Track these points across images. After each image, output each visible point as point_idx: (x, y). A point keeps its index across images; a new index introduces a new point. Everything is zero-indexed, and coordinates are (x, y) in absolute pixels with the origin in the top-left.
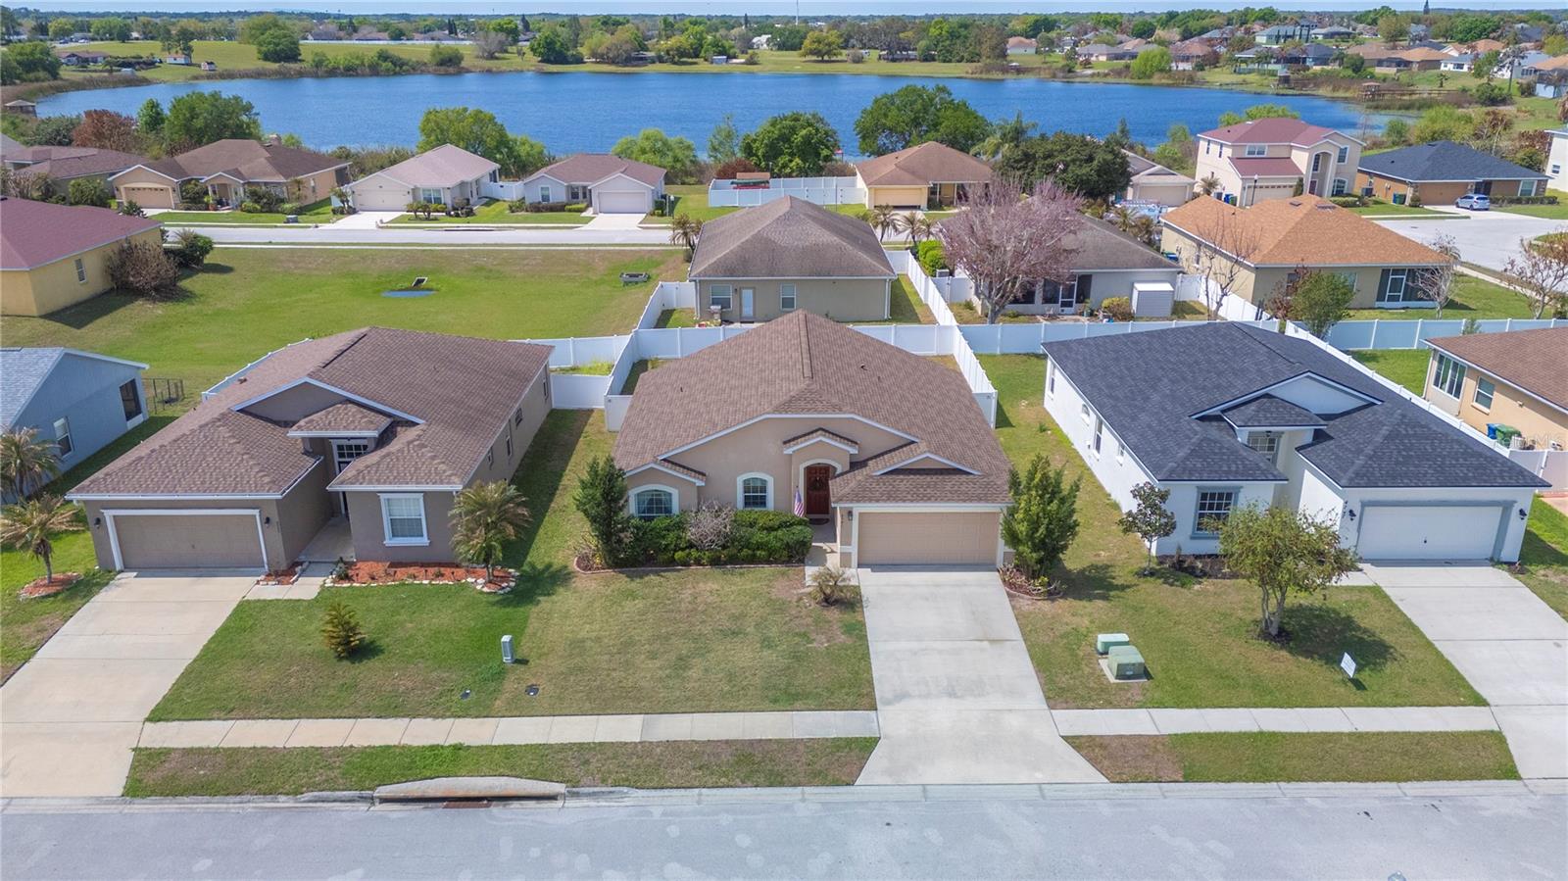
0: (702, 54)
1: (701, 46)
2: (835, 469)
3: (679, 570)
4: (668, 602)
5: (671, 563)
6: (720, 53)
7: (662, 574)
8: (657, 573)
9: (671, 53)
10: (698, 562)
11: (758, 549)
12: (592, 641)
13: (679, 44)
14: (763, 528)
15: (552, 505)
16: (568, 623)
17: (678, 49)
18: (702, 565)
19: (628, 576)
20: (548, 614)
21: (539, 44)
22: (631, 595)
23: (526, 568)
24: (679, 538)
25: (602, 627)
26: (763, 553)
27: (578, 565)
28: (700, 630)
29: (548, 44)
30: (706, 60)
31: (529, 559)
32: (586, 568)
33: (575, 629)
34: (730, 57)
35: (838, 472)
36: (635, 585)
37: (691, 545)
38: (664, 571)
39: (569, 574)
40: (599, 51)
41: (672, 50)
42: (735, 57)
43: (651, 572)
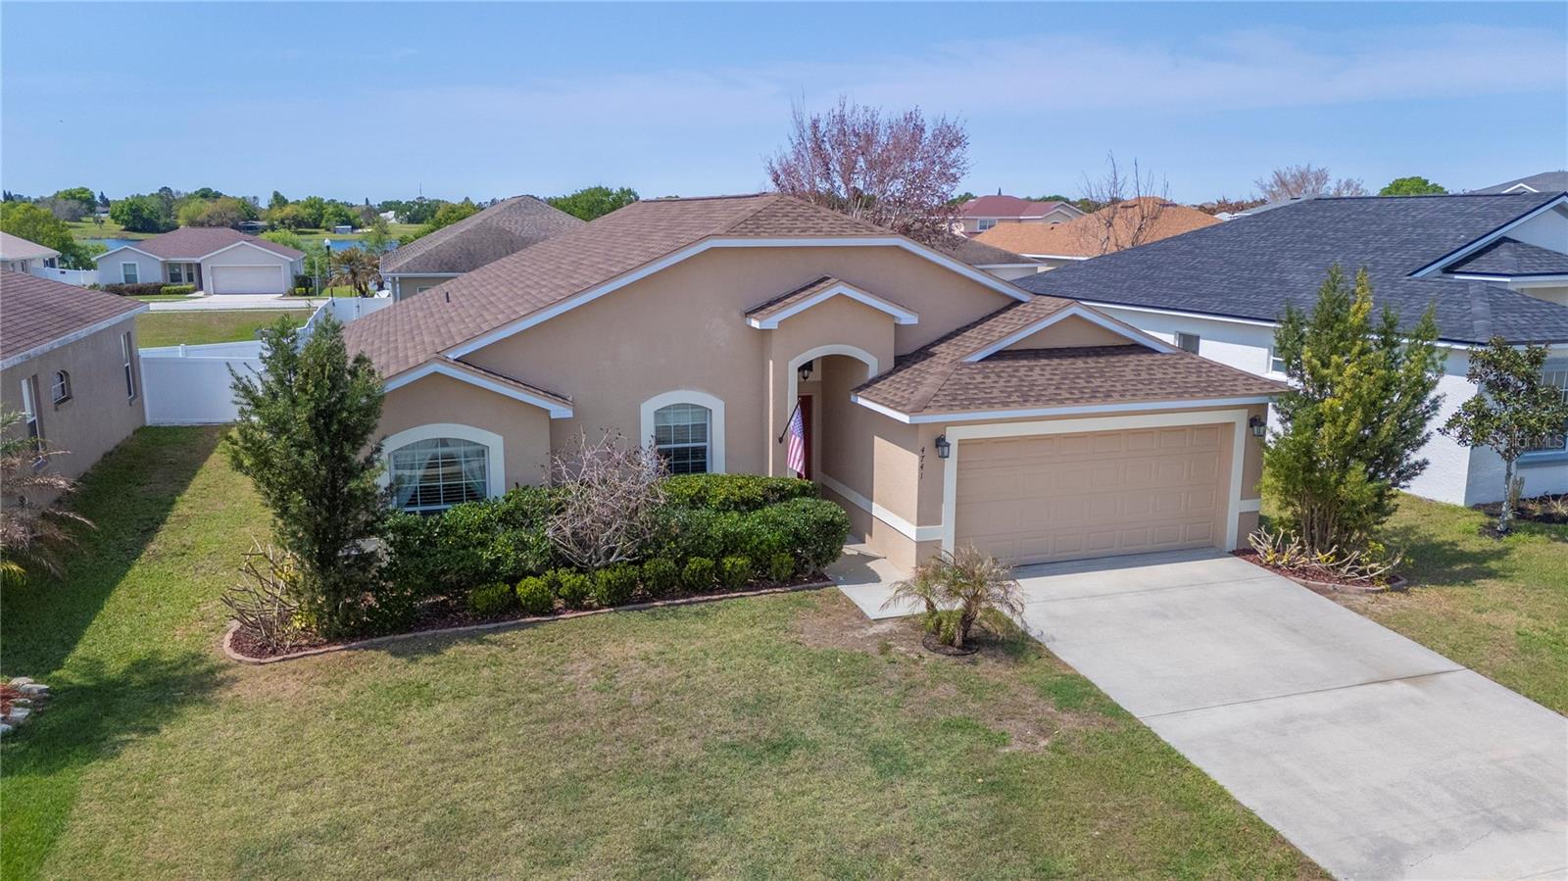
0: (323, 224)
1: (321, 216)
2: (864, 365)
3: (532, 625)
4: (534, 697)
5: (510, 610)
6: (343, 223)
7: (491, 637)
8: (477, 638)
9: (286, 222)
10: (576, 601)
11: (724, 553)
12: (320, 839)
13: (295, 213)
14: (725, 507)
15: (152, 547)
16: (220, 796)
17: (294, 218)
18: (589, 608)
19: (395, 654)
20: (147, 779)
21: (122, 211)
22: (419, 694)
23: (69, 673)
24: (522, 546)
25: (344, 792)
26: (740, 562)
27: (237, 643)
28: (667, 754)
29: (134, 211)
30: (328, 230)
31: (80, 650)
32: (261, 651)
33: (247, 811)
34: (354, 228)
35: (872, 373)
36: (421, 670)
37: (558, 560)
38: (496, 631)
39: (211, 671)
40: (198, 219)
41: (288, 219)
42: (361, 227)
43: (461, 636)
